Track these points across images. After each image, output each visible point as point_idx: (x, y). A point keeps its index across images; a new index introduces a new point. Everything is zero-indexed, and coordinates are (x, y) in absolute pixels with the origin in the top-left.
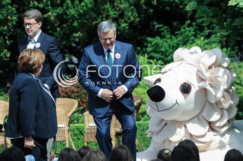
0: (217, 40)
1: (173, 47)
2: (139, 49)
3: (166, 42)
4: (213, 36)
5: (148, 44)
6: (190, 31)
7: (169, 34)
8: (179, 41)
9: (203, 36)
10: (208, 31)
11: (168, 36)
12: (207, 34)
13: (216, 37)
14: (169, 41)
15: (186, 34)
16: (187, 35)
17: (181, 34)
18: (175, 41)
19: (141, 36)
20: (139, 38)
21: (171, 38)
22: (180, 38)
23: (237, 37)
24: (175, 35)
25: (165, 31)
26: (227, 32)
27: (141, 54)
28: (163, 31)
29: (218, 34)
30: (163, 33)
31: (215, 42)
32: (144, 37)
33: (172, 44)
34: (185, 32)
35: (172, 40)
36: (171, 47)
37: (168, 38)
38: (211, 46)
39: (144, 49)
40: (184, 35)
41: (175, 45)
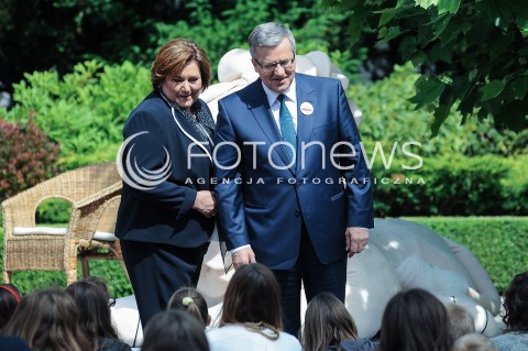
0: (320, 31)
1: (218, 46)
2: (137, 49)
3: (202, 35)
4: (311, 22)
5: (158, 38)
6: (257, 9)
7: (209, 17)
8: (233, 32)
9: (287, 21)
10: (300, 10)
11: (207, 21)
12: (296, 17)
13: (317, 24)
14: (208, 31)
15: (249, 16)
16: (251, 19)
17: (237, 16)
18: (223, 33)
19: (143, 20)
20: (138, 24)
21: (213, 25)
22: (234, 26)
23: (365, 25)
24: (223, 19)
25: (200, 9)
26: (342, 13)
27: (141, 63)
28: (195, 9)
29: (323, 19)
30: (194, 14)
31: (314, 37)
32: (149, 21)
33: (215, 39)
34: (246, 12)
35: (215, 30)
36: (213, 47)
37: (206, 26)
38: (305, 46)
39: (149, 51)
40: (245, 19)
41: (223, 42)
